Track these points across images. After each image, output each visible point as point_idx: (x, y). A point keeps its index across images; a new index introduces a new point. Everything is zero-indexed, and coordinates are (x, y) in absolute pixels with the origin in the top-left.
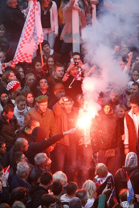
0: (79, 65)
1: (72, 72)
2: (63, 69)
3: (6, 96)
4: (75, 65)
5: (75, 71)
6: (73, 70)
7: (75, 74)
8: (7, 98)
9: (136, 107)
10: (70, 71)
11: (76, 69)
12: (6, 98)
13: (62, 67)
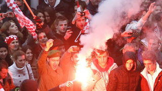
0: (86, 16)
1: (79, 23)
2: (66, 23)
3: (5, 51)
4: (82, 16)
5: (82, 22)
6: (80, 20)
7: (82, 26)
8: (6, 52)
9: (150, 64)
10: (76, 22)
11: (83, 20)
12: (4, 53)
13: (65, 21)
